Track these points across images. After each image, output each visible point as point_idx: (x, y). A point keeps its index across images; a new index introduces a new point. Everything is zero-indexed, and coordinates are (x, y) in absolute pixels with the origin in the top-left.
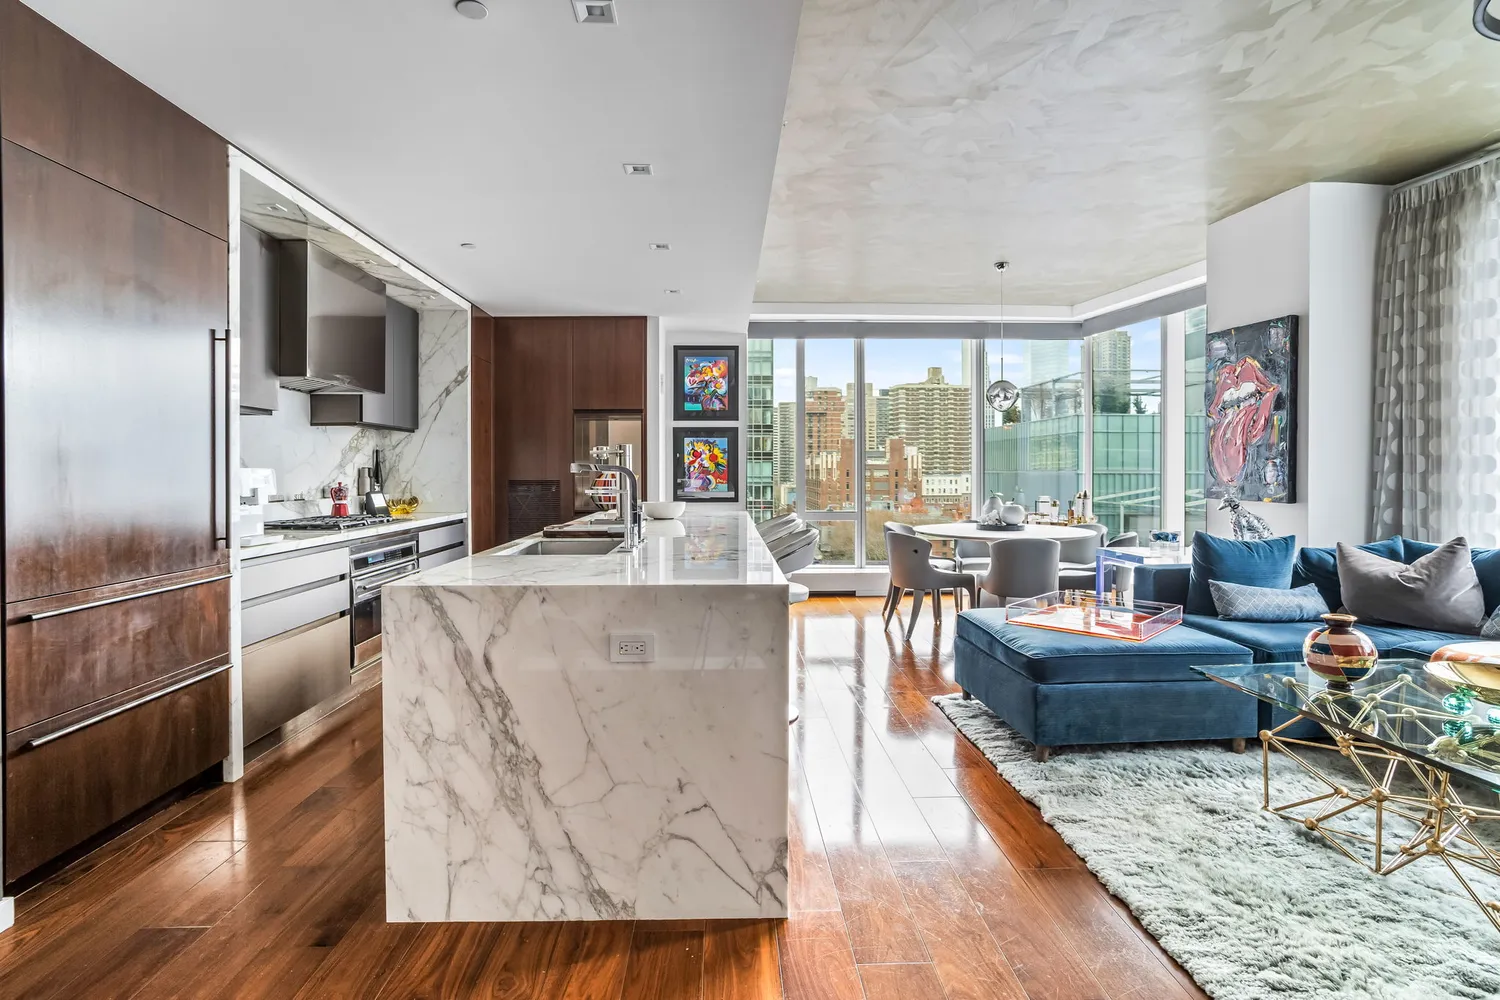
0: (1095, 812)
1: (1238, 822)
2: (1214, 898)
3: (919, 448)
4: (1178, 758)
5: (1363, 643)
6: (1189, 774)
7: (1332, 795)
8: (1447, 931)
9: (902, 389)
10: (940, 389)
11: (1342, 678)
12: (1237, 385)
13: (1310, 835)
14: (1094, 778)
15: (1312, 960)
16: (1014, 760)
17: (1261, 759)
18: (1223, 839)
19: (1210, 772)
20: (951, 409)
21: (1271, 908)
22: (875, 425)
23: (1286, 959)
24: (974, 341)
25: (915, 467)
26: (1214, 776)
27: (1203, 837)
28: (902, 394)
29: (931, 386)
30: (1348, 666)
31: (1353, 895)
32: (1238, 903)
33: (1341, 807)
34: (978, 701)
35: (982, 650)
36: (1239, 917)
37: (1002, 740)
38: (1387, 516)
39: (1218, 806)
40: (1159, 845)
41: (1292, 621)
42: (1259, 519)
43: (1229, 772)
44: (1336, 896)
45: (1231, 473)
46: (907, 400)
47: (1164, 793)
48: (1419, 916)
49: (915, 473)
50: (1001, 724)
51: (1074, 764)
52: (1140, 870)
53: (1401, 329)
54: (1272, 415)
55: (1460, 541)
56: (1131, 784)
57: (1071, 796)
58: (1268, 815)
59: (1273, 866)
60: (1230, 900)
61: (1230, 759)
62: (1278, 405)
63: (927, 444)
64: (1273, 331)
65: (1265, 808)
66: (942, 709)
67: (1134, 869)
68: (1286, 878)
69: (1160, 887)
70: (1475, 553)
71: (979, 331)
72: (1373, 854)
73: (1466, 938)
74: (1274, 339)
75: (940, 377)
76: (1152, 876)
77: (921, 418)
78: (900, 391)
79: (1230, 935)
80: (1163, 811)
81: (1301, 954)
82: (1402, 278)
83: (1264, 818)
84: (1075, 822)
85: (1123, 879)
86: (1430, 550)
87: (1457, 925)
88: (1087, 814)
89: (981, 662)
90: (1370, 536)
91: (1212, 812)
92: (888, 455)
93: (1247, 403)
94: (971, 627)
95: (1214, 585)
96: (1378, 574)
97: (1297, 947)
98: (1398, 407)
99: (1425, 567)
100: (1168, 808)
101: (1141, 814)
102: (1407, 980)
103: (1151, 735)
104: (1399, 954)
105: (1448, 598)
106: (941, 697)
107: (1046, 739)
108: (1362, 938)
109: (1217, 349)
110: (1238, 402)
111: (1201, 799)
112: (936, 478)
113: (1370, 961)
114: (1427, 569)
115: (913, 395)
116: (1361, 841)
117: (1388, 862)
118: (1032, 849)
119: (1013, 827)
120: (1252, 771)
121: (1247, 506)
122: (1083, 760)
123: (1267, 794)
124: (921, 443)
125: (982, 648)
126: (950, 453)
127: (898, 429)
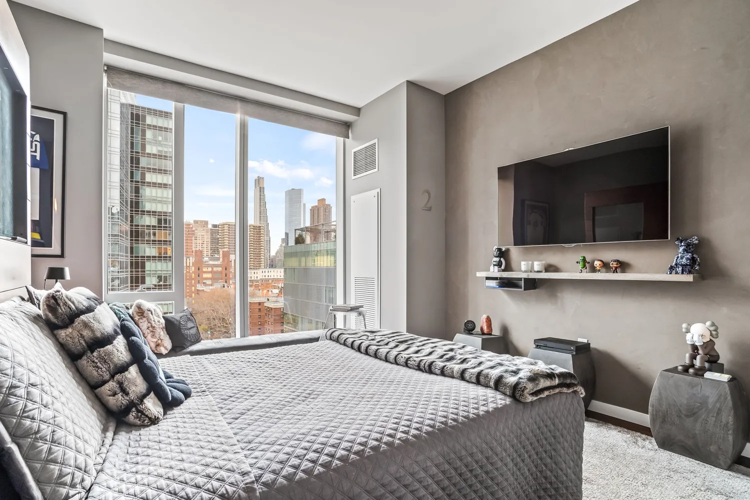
22: (209, 243)
46: (229, 230)
78: (225, 226)
92: (221, 259)
115: (232, 228)
127: (224, 245)
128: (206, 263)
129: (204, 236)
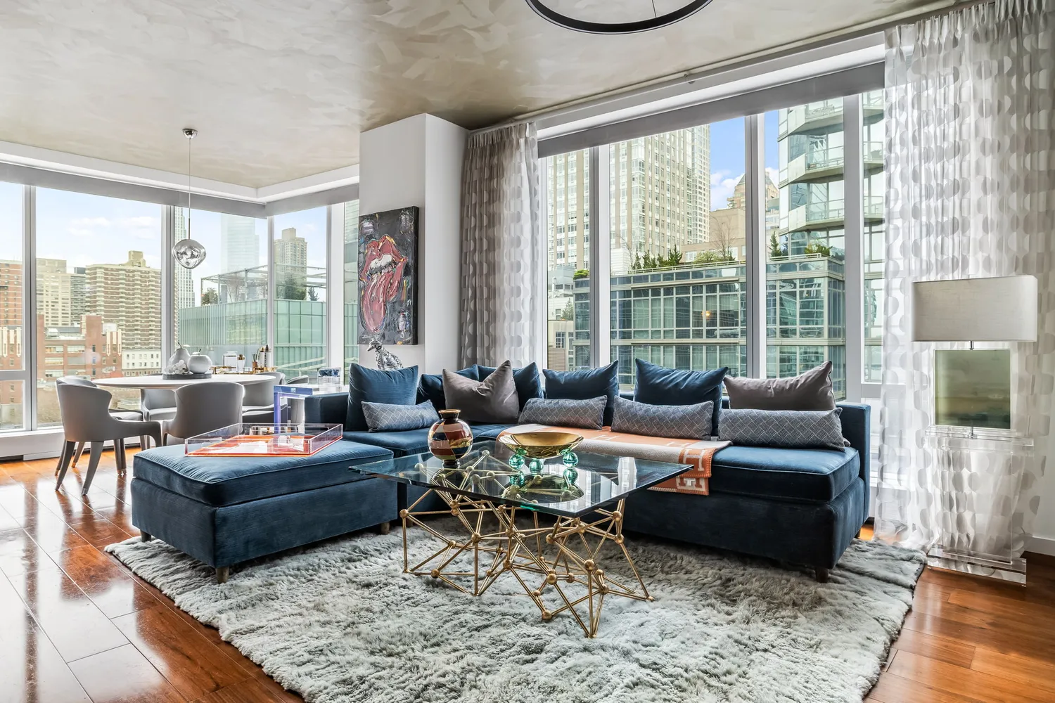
0: (271, 616)
1: (387, 588)
2: (372, 659)
3: (119, 325)
4: (342, 549)
5: (464, 429)
6: (350, 560)
7: (446, 548)
8: (515, 620)
9: (100, 268)
10: (141, 272)
11: (453, 457)
12: (380, 256)
13: (436, 583)
14: (271, 584)
15: (442, 680)
16: (194, 588)
17: (401, 535)
18: (377, 605)
19: (366, 554)
20: (152, 290)
21: (413, 649)
22: (69, 301)
23: (426, 687)
24: (165, 206)
25: (114, 343)
26: (369, 556)
27: (362, 609)
28: (100, 273)
29: (132, 268)
30: (456, 447)
31: (463, 617)
32: (390, 655)
33: (452, 555)
34: (159, 540)
35: (159, 487)
36: (391, 667)
37: (182, 572)
38: (469, 352)
39: (372, 579)
40: (327, 628)
41: (417, 428)
42: (394, 357)
43: (379, 550)
44: (454, 622)
45: (375, 324)
46: (106, 279)
47: (332, 580)
48: (500, 617)
49: (114, 348)
50: (182, 557)
51: (253, 576)
52: (312, 657)
53: (475, 226)
54: (402, 280)
55: (507, 363)
56: (304, 580)
57: (250, 608)
58: (407, 576)
59: (413, 615)
60: (384, 655)
61: (380, 541)
62: (406, 273)
63: (127, 321)
64: (403, 217)
65: (405, 571)
66: (116, 557)
67: (307, 657)
68: (421, 620)
69: (329, 666)
70: (514, 371)
71: (172, 198)
72: (473, 583)
73: (525, 621)
74: (403, 223)
75: (141, 261)
76: (323, 658)
77: (122, 297)
78: (98, 270)
79: (385, 685)
80: (330, 597)
81: (435, 679)
82: (476, 192)
83: (404, 579)
84: (252, 631)
85: (296, 670)
86: (492, 371)
87: (520, 615)
88: (264, 620)
89: (158, 499)
90: (460, 366)
91: (368, 585)
92: (84, 331)
93: (386, 270)
94: (149, 466)
95: (365, 405)
96: (466, 388)
97: (432, 675)
98: (474, 279)
99: (491, 381)
100: (335, 593)
101: (312, 605)
102: (498, 667)
103: (320, 534)
104: (492, 650)
105: (503, 401)
106: (116, 544)
107: (225, 561)
108: (470, 648)
109: (367, 228)
110: (381, 269)
111: (360, 577)
112: (137, 353)
113: (477, 664)
114: (492, 383)
115: (112, 275)
116: (465, 576)
117: (482, 584)
118: (208, 674)
119: (188, 657)
120: (395, 545)
121: (387, 348)
122: (262, 571)
123: (406, 560)
124: (122, 320)
125: (159, 484)
126: (152, 330)
127: (95, 306)
128: (53, 339)
129: (57, 287)
